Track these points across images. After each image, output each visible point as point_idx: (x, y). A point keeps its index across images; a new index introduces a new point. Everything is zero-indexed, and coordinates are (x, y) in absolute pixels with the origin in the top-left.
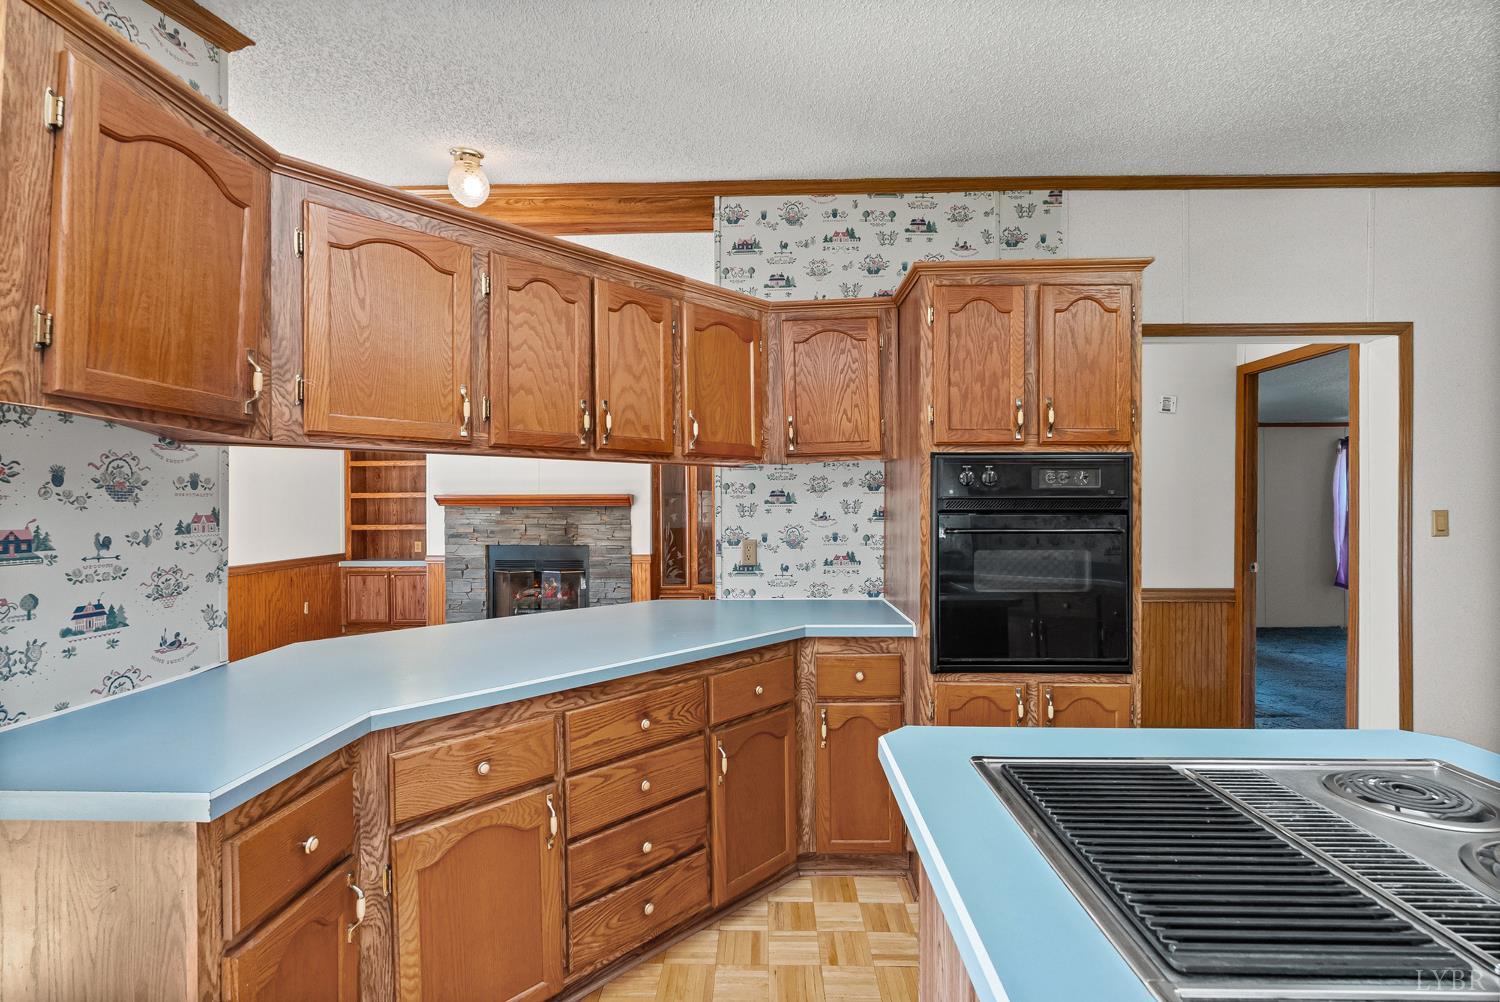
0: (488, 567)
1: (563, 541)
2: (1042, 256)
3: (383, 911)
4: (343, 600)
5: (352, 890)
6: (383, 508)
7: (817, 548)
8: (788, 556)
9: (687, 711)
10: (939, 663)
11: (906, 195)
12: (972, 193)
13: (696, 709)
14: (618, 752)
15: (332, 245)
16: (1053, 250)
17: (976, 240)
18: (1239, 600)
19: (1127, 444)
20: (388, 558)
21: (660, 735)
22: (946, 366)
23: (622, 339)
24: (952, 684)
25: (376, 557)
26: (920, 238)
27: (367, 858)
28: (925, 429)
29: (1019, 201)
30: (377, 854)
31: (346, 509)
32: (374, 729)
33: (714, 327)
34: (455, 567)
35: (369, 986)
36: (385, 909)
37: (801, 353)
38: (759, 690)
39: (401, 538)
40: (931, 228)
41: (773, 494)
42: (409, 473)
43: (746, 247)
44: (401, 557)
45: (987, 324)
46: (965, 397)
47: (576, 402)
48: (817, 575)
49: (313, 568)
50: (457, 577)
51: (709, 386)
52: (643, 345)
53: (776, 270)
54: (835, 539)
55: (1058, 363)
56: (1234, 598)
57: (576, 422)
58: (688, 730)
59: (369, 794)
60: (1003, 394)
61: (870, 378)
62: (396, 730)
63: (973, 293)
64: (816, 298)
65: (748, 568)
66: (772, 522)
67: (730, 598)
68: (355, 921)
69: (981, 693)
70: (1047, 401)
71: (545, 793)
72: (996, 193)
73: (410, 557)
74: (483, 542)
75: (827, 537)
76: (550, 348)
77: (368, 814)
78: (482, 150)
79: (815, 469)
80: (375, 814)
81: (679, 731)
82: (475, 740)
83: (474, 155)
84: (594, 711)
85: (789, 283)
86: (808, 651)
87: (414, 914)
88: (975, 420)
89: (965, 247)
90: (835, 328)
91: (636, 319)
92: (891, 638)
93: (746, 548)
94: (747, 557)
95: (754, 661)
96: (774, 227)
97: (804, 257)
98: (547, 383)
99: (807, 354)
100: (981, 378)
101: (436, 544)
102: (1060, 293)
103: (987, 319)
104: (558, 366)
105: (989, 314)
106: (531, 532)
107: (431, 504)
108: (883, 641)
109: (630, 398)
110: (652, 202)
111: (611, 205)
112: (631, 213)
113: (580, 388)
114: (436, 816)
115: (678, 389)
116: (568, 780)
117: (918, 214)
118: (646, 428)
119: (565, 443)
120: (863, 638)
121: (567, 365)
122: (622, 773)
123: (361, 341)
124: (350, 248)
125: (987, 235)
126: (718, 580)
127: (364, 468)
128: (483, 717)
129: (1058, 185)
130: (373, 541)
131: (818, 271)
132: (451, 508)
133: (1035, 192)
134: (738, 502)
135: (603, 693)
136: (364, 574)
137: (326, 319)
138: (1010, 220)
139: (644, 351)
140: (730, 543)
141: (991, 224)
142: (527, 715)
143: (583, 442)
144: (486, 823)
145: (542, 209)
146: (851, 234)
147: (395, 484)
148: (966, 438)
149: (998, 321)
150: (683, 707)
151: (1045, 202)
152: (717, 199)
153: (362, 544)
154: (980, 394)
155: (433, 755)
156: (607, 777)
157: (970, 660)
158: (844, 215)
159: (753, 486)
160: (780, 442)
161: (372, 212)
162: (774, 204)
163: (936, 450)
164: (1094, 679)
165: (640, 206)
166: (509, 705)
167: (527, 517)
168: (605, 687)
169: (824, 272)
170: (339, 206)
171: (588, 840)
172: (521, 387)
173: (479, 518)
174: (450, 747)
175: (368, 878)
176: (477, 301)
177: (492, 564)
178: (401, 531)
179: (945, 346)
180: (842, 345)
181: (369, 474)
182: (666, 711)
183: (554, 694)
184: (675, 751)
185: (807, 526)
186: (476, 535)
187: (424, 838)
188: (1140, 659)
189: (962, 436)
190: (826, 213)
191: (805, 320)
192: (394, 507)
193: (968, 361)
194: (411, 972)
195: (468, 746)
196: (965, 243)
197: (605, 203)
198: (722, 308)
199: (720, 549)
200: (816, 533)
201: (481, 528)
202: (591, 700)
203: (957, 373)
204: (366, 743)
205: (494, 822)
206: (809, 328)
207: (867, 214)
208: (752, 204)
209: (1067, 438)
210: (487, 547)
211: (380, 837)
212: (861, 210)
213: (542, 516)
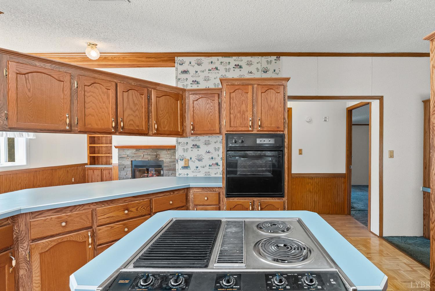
0: (132, 167)
1: (155, 159)
2: (274, 76)
3: (28, 265)
4: (87, 178)
5: (11, 258)
6: (100, 149)
7: (207, 161)
8: (198, 163)
9: (144, 208)
10: (227, 194)
11: (233, 57)
12: (253, 57)
13: (147, 208)
14: (117, 220)
15: (17, 74)
16: (278, 74)
17: (254, 71)
18: (347, 177)
19: (283, 131)
20: (102, 164)
21: (132, 215)
22: (229, 108)
23: (128, 100)
24: (231, 200)
25: (98, 164)
26: (237, 70)
27: (21, 249)
28: (223, 127)
29: (267, 59)
30: (25, 248)
31: (88, 150)
32: (22, 212)
33: (164, 97)
34: (121, 167)
35: (22, 286)
36: (28, 264)
37: (195, 104)
38: (171, 202)
39: (106, 159)
40: (241, 67)
41: (193, 145)
42: (109, 138)
43: (185, 72)
44: (106, 164)
45: (242, 96)
46: (235, 117)
47: (111, 118)
48: (207, 169)
49: (76, 168)
50: (122, 170)
51: (162, 114)
52: (136, 102)
53: (194, 79)
54: (212, 159)
55: (262, 108)
56: (345, 176)
57: (111, 124)
58: (144, 214)
59: (22, 231)
60: (246, 116)
61: (216, 111)
62: (32, 213)
63: (237, 87)
64: (206, 88)
65: (186, 167)
66: (193, 154)
67: (181, 176)
68: (12, 266)
69: (239, 203)
70: (259, 118)
71: (88, 231)
72: (260, 57)
73: (109, 164)
74: (130, 159)
75: (210, 158)
76: (101, 103)
77: (21, 237)
78: (96, 43)
79: (206, 138)
80: (24, 237)
81: (140, 214)
82: (61, 216)
83: (94, 45)
84: (108, 208)
85: (198, 83)
86: (192, 191)
87: (38, 265)
88: (238, 124)
89: (251, 73)
90: (205, 96)
91: (134, 94)
92: (216, 187)
93: (185, 161)
94: (185, 164)
95: (171, 194)
96: (193, 66)
97: (202, 75)
98: (99, 113)
99: (197, 104)
100: (240, 112)
101: (115, 160)
102: (263, 87)
103: (242, 95)
104: (104, 108)
105: (242, 93)
106: (146, 156)
107: (113, 148)
108: (214, 188)
109: (132, 117)
110: (156, 58)
111: (143, 59)
112: (150, 62)
113: (112, 114)
114: (48, 237)
115: (151, 114)
116: (97, 228)
117: (237, 63)
118: (138, 126)
119: (106, 131)
120: (208, 187)
121: (107, 108)
122: (118, 226)
123: (29, 101)
124: (24, 74)
125: (258, 70)
126: (177, 171)
127: (94, 137)
128: (65, 210)
129: (279, 55)
130: (97, 159)
131: (207, 79)
132: (120, 149)
133: (272, 57)
134: (183, 148)
135: (111, 203)
136: (93, 169)
137: (15, 95)
138: (265, 65)
139: (137, 104)
140: (181, 160)
141: (259, 66)
142: (82, 209)
143: (113, 130)
144: (66, 240)
145: (122, 60)
146: (217, 68)
147: (104, 142)
148: (235, 129)
149: (245, 95)
150: (142, 207)
151: (275, 60)
152: (176, 57)
153: (93, 160)
154: (239, 116)
155: (45, 220)
156: (112, 227)
157: (236, 193)
158: (215, 63)
159: (187, 143)
160: (189, 130)
161: (34, 64)
162: (193, 59)
163: (227, 133)
164: (274, 199)
165: (153, 59)
166: (75, 206)
167: (144, 152)
168: (113, 201)
169: (209, 80)
170: (21, 62)
171: (105, 245)
172: (90, 114)
173: (129, 152)
174: (51, 218)
175: (22, 255)
176: (73, 89)
177: (133, 166)
178: (106, 156)
179: (229, 103)
180: (208, 102)
181: (96, 139)
182: (136, 208)
183: (92, 203)
184: (139, 220)
185: (204, 155)
186: (128, 157)
187: (42, 244)
188: (287, 193)
189: (234, 129)
190: (209, 62)
191: (196, 94)
192: (104, 149)
193: (236, 107)
194: (37, 282)
195: (58, 218)
196: (251, 71)
197: (142, 58)
198: (167, 91)
199: (177, 162)
200: (206, 157)
201: (129, 155)
202: (107, 205)
203: (233, 110)
204: (20, 217)
205: (68, 240)
206: (197, 96)
207: (221, 63)
208: (187, 59)
209: (265, 129)
210: (132, 161)
211: (26, 243)
212: (220, 61)
213: (149, 152)
